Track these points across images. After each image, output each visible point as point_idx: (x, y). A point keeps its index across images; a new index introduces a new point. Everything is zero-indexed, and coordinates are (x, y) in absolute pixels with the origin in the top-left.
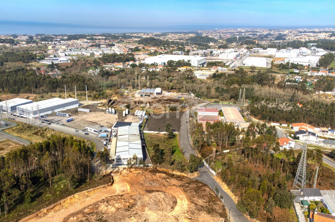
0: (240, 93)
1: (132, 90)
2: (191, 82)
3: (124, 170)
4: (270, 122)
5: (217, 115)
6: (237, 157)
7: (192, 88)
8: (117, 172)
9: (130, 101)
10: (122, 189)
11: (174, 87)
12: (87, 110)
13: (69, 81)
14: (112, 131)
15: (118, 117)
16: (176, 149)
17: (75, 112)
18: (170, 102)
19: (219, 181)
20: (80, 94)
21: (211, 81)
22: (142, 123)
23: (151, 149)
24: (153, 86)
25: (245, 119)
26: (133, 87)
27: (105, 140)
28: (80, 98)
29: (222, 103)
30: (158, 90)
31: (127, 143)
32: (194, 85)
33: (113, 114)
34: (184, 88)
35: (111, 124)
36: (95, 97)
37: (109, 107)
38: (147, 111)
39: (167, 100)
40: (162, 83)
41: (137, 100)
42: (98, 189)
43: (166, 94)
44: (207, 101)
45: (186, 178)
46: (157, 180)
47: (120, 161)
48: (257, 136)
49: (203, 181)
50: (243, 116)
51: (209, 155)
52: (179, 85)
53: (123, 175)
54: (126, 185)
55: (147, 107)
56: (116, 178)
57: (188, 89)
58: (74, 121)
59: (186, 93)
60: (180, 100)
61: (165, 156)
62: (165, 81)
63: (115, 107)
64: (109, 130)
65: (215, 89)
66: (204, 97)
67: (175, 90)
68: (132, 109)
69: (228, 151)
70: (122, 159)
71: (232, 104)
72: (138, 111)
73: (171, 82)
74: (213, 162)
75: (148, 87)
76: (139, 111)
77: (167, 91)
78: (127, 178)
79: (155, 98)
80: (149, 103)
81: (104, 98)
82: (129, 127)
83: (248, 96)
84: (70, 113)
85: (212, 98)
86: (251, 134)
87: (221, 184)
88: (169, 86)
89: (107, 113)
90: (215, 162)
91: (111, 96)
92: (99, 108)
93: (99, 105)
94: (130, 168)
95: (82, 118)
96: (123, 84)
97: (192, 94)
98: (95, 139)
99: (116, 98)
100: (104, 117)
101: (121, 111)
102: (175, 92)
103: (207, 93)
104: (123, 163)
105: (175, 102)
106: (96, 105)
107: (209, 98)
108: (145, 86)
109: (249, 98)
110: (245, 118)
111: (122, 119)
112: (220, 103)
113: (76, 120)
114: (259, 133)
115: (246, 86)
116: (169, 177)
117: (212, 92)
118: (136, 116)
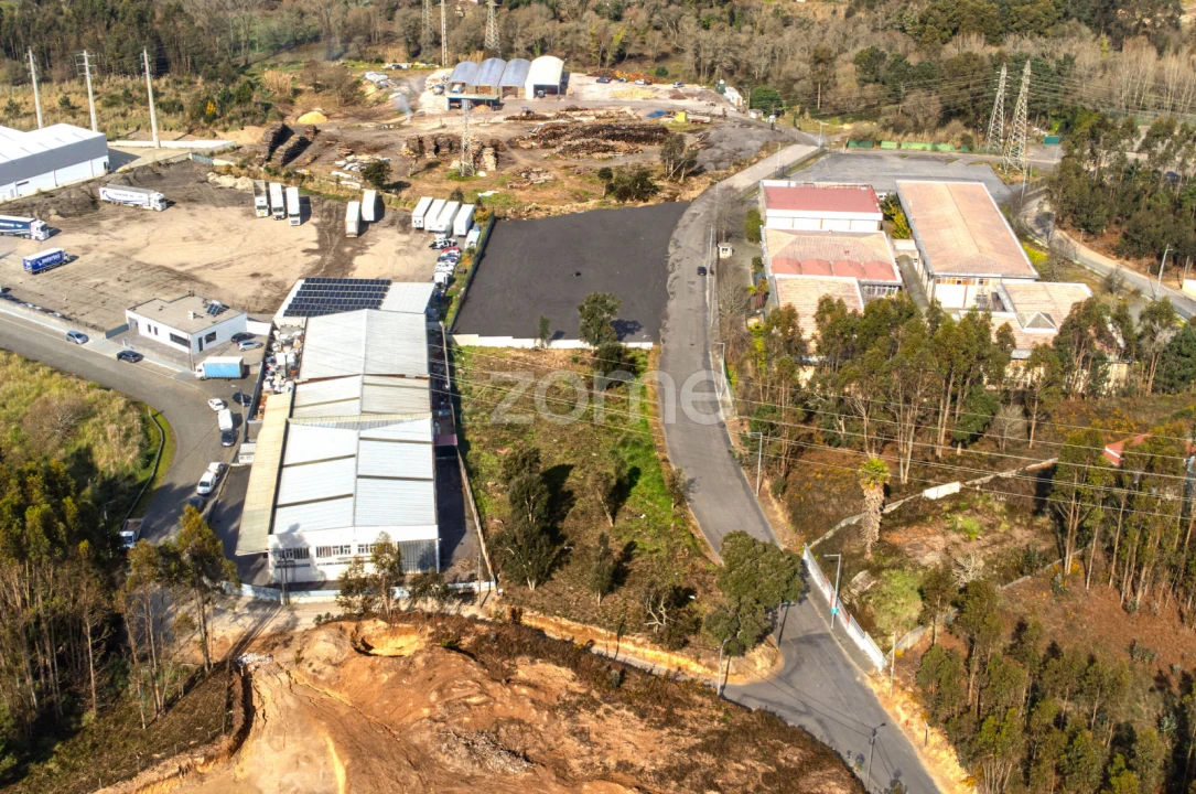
0: (1000, 93)
1: (404, 66)
2: (726, 17)
3: (322, 634)
4: (1174, 270)
5: (874, 227)
6: (1008, 536)
7: (731, 54)
8: (283, 638)
9: (392, 137)
10: (299, 784)
11: (630, 51)
12: (150, 199)
13: (61, 19)
14: (272, 338)
15: (319, 242)
16: (637, 463)
17: (84, 206)
18: (611, 143)
19: (904, 717)
20: (120, 92)
21: (834, 12)
22: (451, 280)
23: (494, 460)
24: (519, 44)
25: (1032, 250)
26: (413, 48)
27: (230, 400)
28: (120, 120)
29: (899, 145)
30: (547, 69)
31: (346, 440)
32: (743, 38)
33: (290, 219)
34: (689, 57)
35: (276, 284)
36: (202, 113)
37: (273, 173)
38: (479, 202)
39: (594, 131)
40: (565, 26)
41: (427, 128)
42: (147, 786)
43: (586, 89)
44: (816, 133)
45: (698, 698)
46: (520, 722)
47: (298, 561)
48: (1118, 371)
49: (808, 712)
50: (1022, 234)
51: (840, 517)
52: (659, 34)
53: (309, 671)
54: (323, 751)
55: (482, 174)
56: (270, 692)
57: (709, 62)
58: (70, 266)
59: (697, 88)
60: (664, 130)
61: (574, 514)
62: (586, 15)
63: (303, 177)
64: (260, 329)
65: (856, 61)
66: (797, 109)
67: (634, 66)
68: (399, 186)
69: (954, 487)
70: (313, 552)
71: (955, 154)
72: (430, 199)
73: (618, 18)
74: (867, 566)
75: (491, 54)
76: (439, 203)
77: (595, 75)
78: (336, 695)
79: (530, 116)
80: (496, 147)
81: (248, 119)
82: (369, 318)
83: (1038, 106)
84: (52, 211)
85: (842, 114)
86: (1077, 362)
87: (921, 735)
88: (603, 45)
89: (259, 213)
90: (875, 571)
91: (292, 102)
92: (218, 180)
93: (217, 162)
94: (360, 617)
95: (118, 246)
96: (360, 32)
97: (732, 94)
98: (175, 393)
99: (313, 118)
100: (241, 237)
101: (337, 198)
102: (638, 77)
103: (815, 84)
104: (323, 574)
105: (639, 139)
106: (203, 160)
107: (823, 117)
108: (474, 45)
109: (1044, 113)
110: (1031, 242)
111: (338, 251)
112: (885, 145)
113: (83, 260)
114: (1124, 355)
115: (1028, 46)
116: (596, 695)
117: (840, 80)
118: (420, 230)
